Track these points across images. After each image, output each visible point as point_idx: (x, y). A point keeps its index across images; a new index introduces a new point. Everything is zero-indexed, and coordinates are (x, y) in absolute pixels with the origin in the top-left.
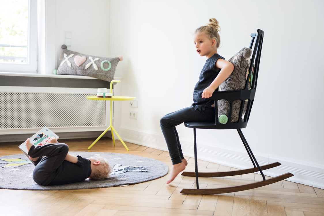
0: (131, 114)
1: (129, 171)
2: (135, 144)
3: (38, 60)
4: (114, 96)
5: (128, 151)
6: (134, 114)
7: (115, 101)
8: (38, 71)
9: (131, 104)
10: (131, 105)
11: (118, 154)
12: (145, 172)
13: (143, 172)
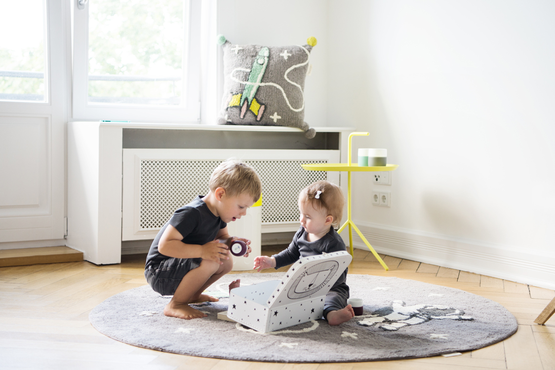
0: (376, 196)
1: (432, 317)
2: (388, 256)
3: (200, 101)
4: (340, 162)
5: (387, 270)
6: (384, 198)
7: (342, 173)
8: (200, 119)
9: (377, 177)
10: (377, 180)
11: (375, 277)
12: (469, 320)
13: (465, 320)
